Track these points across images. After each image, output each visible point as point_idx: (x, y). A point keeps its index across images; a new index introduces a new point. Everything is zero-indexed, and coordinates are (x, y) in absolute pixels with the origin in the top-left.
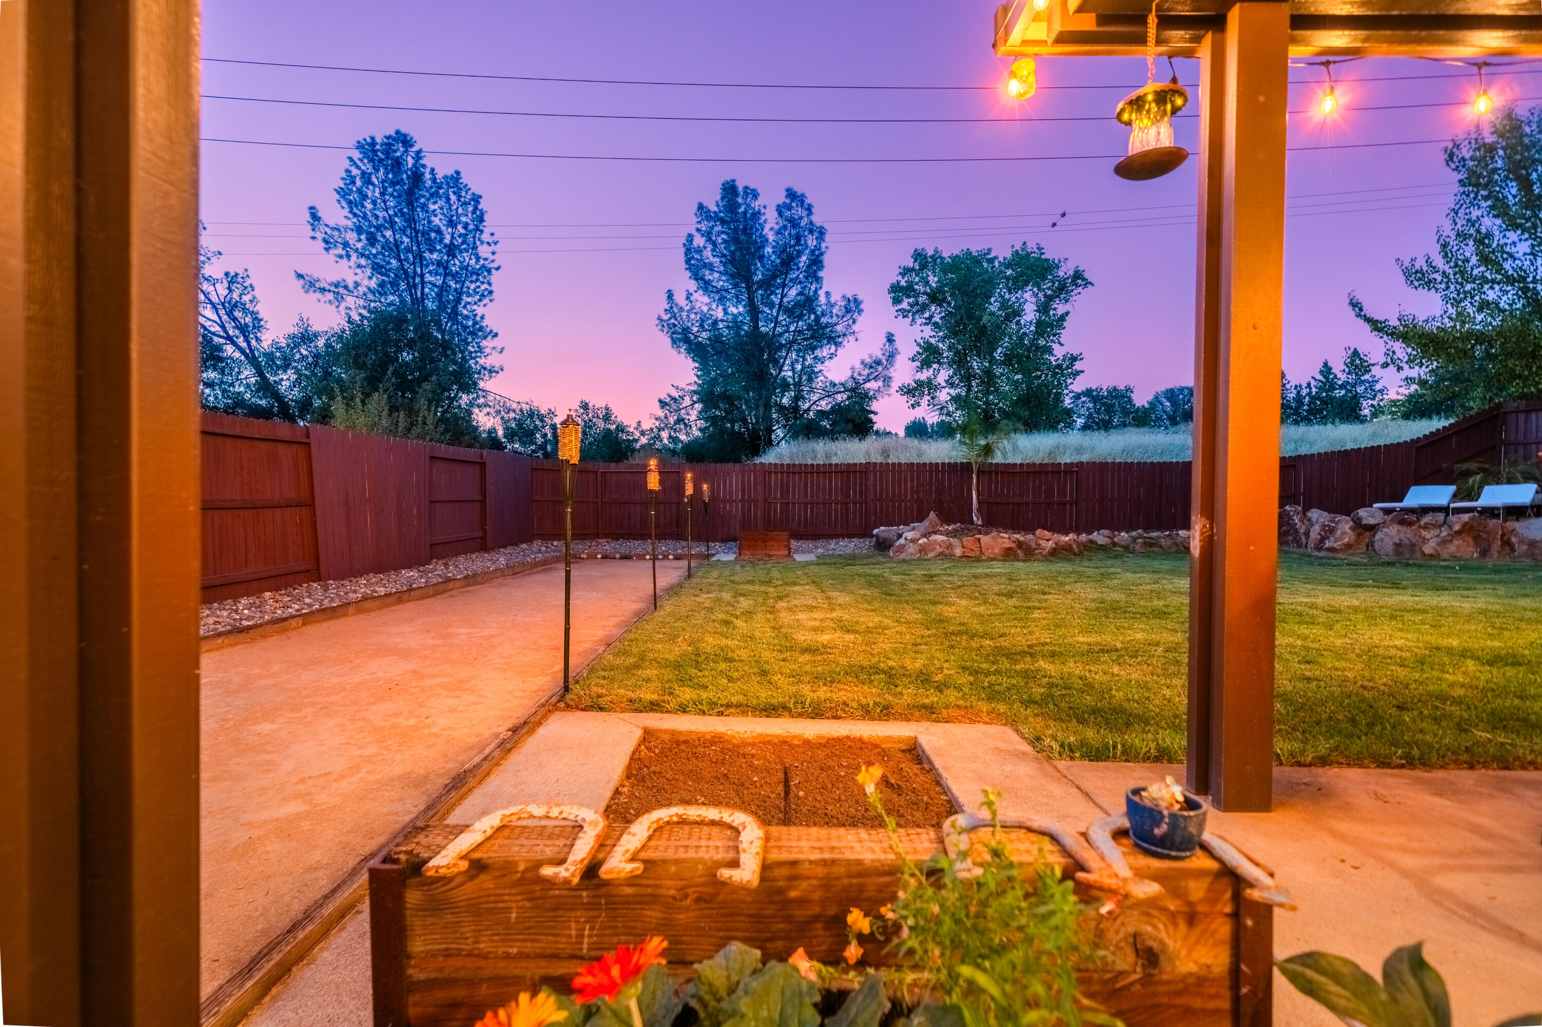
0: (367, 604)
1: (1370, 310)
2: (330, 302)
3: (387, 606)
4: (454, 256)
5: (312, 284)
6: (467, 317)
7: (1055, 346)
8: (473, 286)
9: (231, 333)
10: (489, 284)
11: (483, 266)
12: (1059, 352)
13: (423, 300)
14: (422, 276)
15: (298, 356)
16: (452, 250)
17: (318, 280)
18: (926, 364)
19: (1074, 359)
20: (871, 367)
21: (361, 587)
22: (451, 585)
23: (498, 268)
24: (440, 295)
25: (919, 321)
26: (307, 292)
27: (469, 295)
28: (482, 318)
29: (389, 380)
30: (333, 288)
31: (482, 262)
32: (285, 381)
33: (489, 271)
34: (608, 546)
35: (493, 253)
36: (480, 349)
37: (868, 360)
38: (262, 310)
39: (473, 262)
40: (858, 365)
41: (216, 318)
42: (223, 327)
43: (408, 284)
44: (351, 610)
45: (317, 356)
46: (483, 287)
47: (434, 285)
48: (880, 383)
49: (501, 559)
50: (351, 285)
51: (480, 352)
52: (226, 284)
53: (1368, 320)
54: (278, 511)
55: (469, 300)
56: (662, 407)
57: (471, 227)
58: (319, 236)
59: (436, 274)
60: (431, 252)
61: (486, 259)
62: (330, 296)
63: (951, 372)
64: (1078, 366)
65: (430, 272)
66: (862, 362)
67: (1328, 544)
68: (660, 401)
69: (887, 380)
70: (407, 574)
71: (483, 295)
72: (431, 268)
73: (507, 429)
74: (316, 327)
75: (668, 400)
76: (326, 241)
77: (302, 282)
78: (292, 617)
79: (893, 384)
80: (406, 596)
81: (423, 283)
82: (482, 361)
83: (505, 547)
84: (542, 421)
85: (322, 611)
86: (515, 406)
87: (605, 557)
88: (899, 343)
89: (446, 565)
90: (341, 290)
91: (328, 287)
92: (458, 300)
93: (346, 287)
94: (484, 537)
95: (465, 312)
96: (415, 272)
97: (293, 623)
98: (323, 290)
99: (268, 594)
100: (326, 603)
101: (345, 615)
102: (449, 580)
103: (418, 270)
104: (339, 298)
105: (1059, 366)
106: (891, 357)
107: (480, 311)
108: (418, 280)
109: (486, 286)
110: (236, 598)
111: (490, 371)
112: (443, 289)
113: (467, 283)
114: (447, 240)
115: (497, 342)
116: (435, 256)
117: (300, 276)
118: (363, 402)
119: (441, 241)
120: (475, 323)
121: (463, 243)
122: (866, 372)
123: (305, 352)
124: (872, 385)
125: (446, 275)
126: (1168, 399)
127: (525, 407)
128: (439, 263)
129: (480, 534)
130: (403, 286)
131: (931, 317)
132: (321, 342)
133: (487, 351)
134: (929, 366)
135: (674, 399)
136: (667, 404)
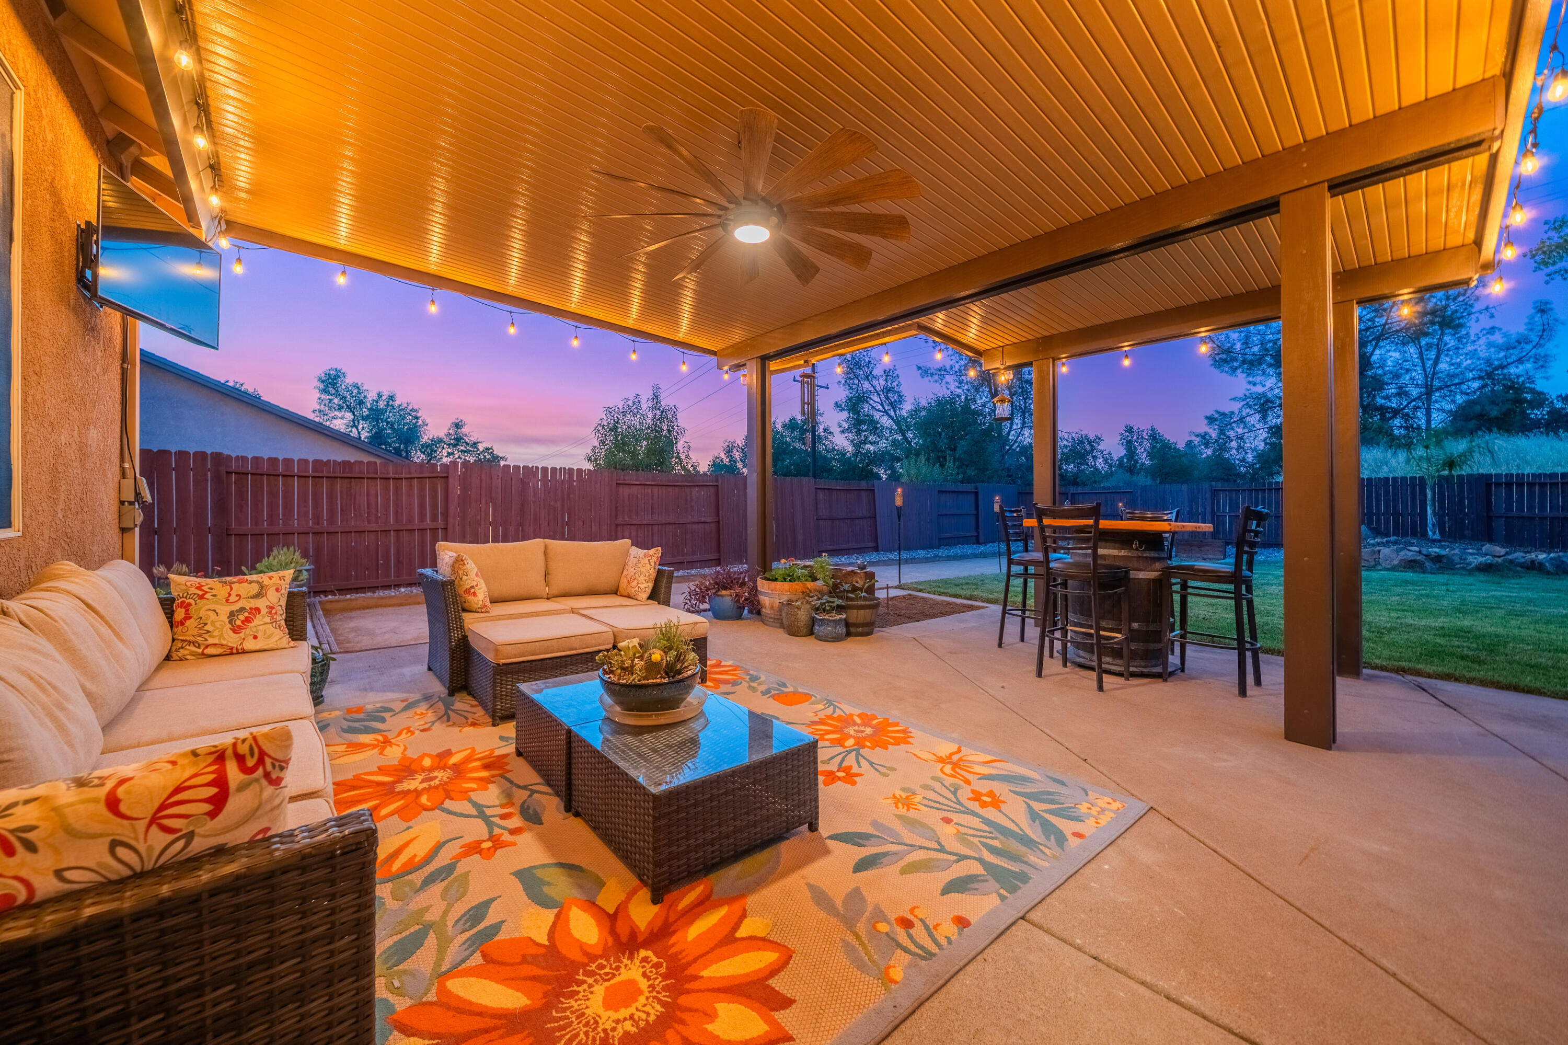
2: (937, 381)
5: (926, 372)
9: (886, 408)
17: (930, 369)
26: (923, 377)
29: (942, 441)
38: (903, 390)
41: (878, 400)
42: (882, 405)
49: (981, 549)
50: (948, 368)
52: (884, 378)
54: (861, 520)
56: (1211, 423)
62: (936, 377)
68: (1207, 418)
70: (920, 551)
75: (1216, 416)
77: (920, 371)
84: (1092, 445)
90: (943, 373)
91: (935, 372)
93: (945, 370)
94: (977, 537)
98: (932, 374)
104: (942, 377)
110: (843, 555)
117: (919, 368)
129: (975, 534)
135: (1224, 414)
136: (1216, 420)
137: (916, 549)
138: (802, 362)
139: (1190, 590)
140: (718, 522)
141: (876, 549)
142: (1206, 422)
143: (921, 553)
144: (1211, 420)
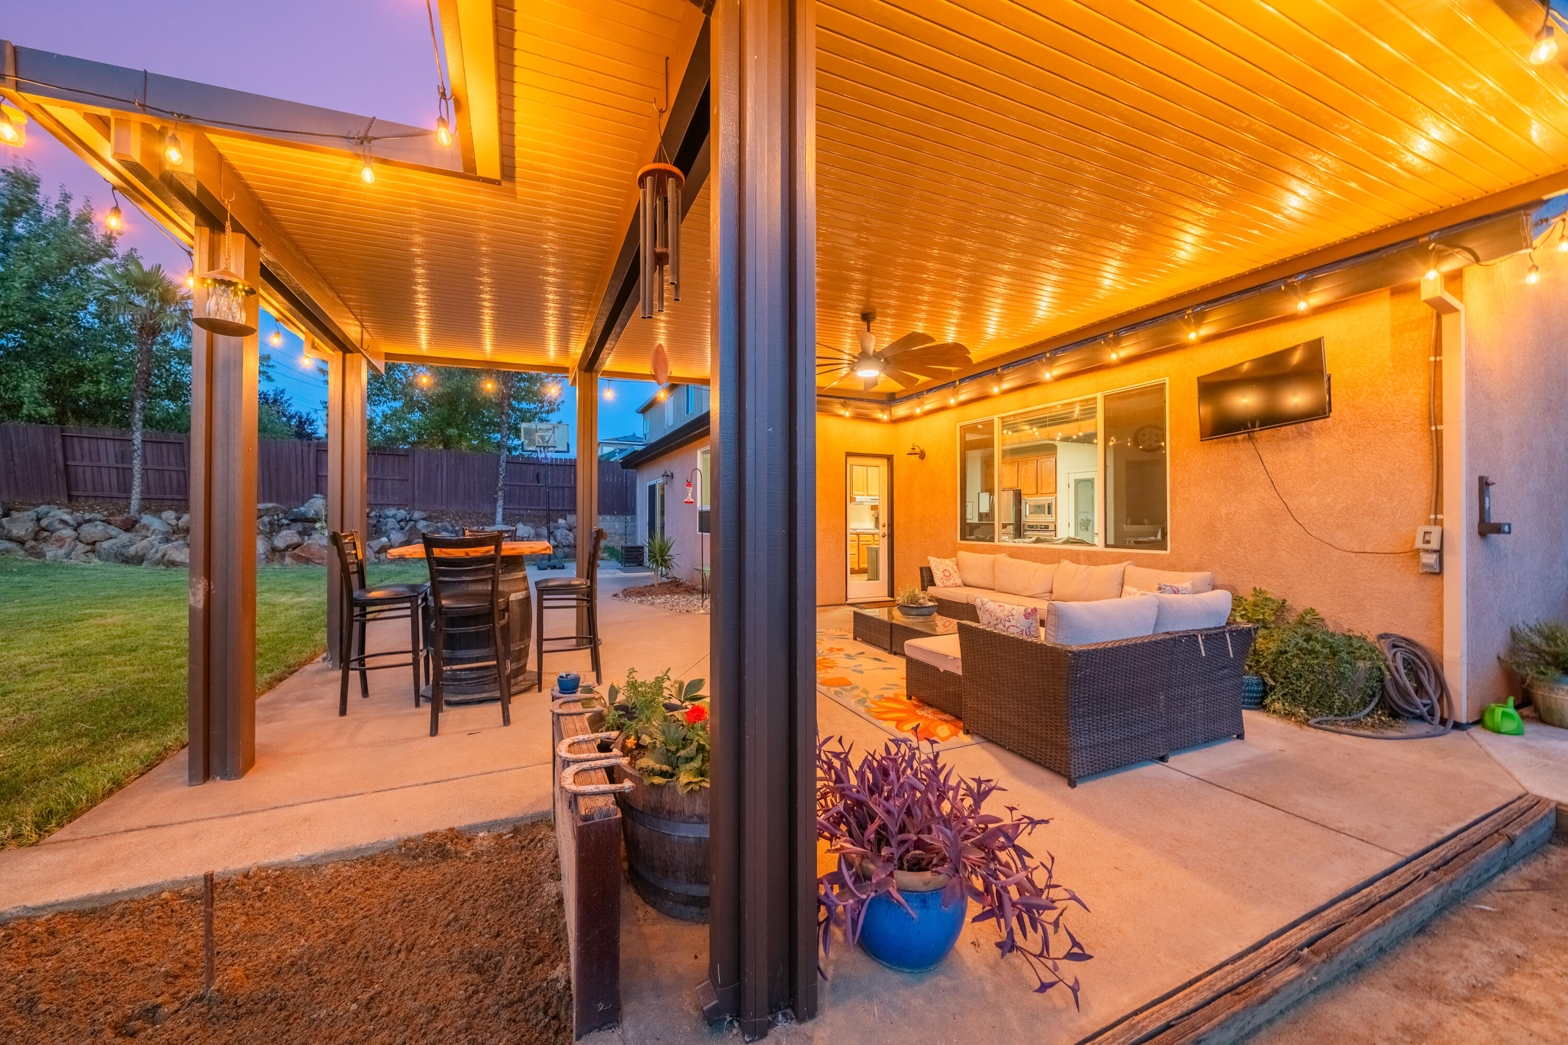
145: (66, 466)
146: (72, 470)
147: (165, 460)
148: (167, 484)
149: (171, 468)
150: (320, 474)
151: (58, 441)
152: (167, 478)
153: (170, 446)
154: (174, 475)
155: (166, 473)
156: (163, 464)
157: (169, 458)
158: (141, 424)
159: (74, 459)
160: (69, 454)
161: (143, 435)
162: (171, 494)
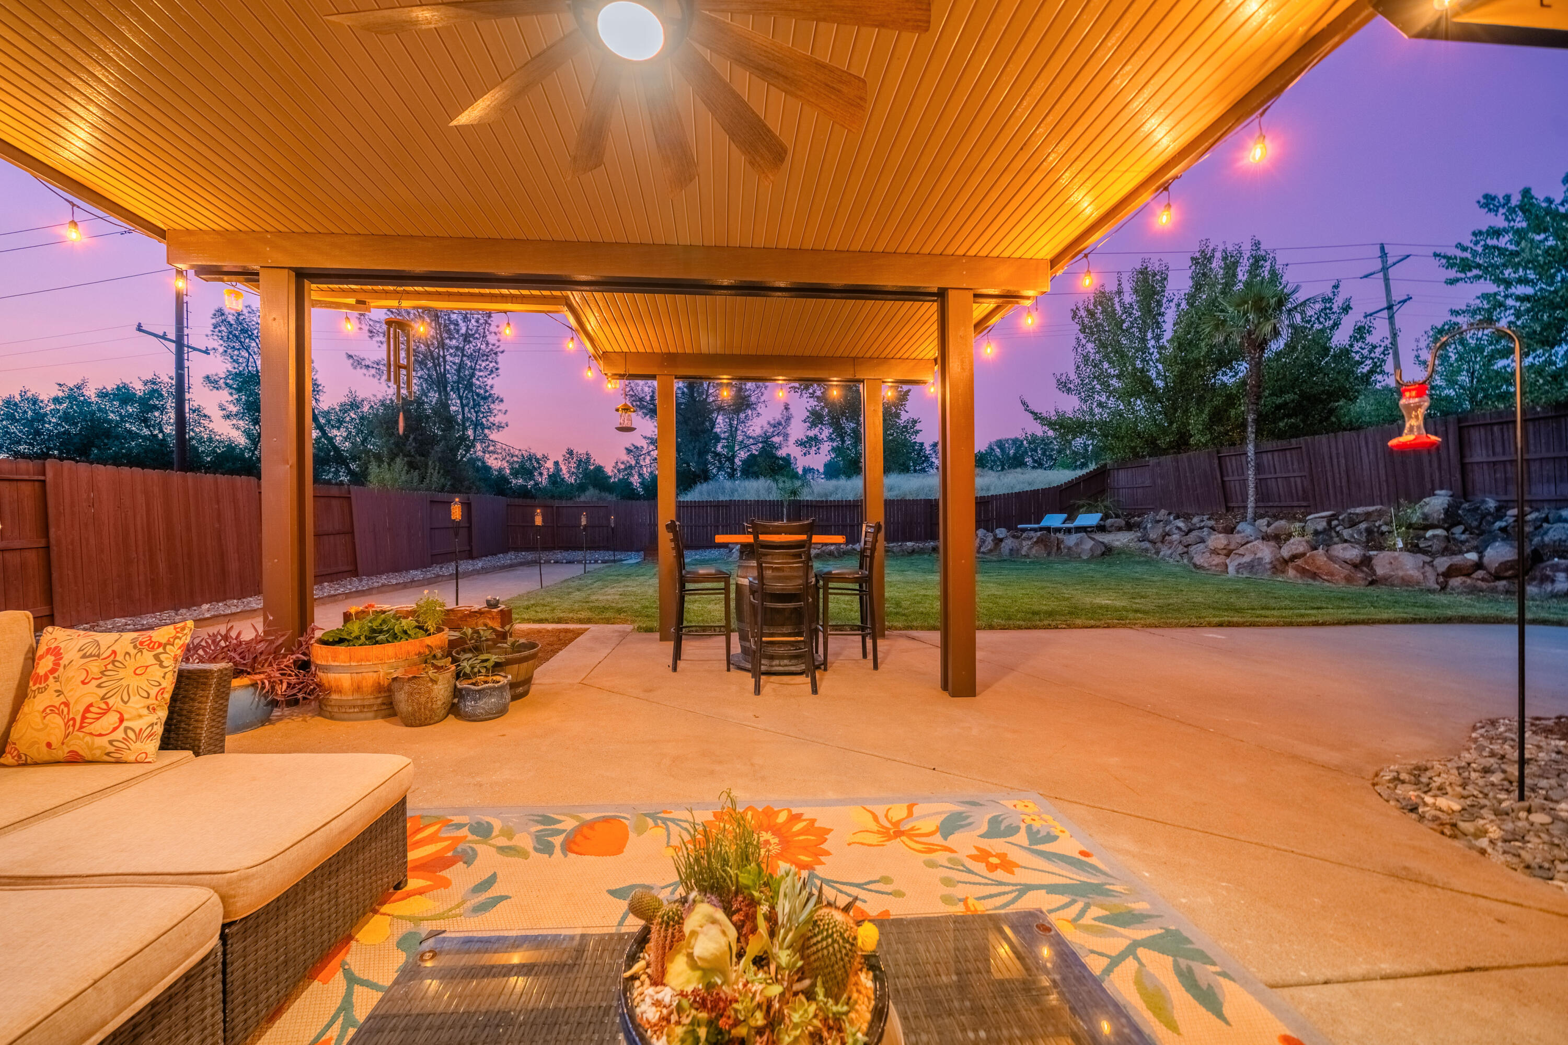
0: (383, 589)
1: (1032, 407)
2: (374, 376)
3: (397, 590)
4: (470, 342)
5: (359, 363)
6: (480, 387)
7: (903, 413)
8: (484, 364)
10: (496, 363)
11: (492, 350)
12: (904, 417)
13: (445, 375)
14: (444, 357)
15: (348, 419)
16: (467, 338)
17: (364, 359)
18: (813, 425)
19: (915, 422)
20: (775, 427)
21: (383, 579)
22: (440, 579)
23: (502, 352)
24: (458, 371)
25: (805, 396)
26: (355, 368)
27: (480, 370)
28: (492, 387)
29: (410, 444)
30: (375, 366)
31: (491, 347)
32: (338, 435)
33: (496, 353)
34: (559, 555)
35: (499, 341)
36: (490, 411)
37: (772, 422)
39: (483, 347)
40: (766, 427)
43: (434, 363)
44: (374, 592)
45: (362, 418)
46: (491, 365)
47: (454, 363)
48: (781, 438)
49: (479, 564)
51: (491, 412)
53: (1032, 413)
54: (332, 537)
55: (481, 374)
56: (628, 454)
57: (481, 321)
58: (366, 328)
59: (455, 356)
60: (451, 339)
61: (494, 345)
62: (373, 371)
63: (831, 431)
64: (918, 427)
65: (451, 354)
66: (769, 423)
67: (982, 550)
68: (627, 449)
69: (786, 436)
70: (413, 572)
71: (492, 371)
72: (452, 351)
73: (512, 469)
74: (361, 395)
76: (371, 332)
77: (351, 361)
78: (339, 594)
79: (790, 439)
80: (409, 585)
81: (445, 361)
82: (491, 419)
83: (487, 556)
84: (538, 463)
85: (357, 592)
86: (517, 453)
87: (556, 562)
88: (793, 410)
89: (441, 568)
90: (381, 367)
91: (371, 365)
92: (472, 375)
94: (470, 551)
95: (478, 383)
96: (439, 354)
97: (340, 597)
99: (326, 584)
100: (360, 588)
101: (370, 594)
102: (438, 576)
103: (441, 353)
104: (380, 373)
105: (905, 427)
106: (788, 419)
107: (490, 382)
108: (441, 359)
109: (494, 364)
111: (499, 427)
112: (461, 366)
113: (479, 362)
114: (463, 331)
115: (502, 407)
116: (454, 342)
117: (350, 356)
118: (389, 465)
119: (458, 331)
120: (486, 391)
121: (476, 333)
122: (772, 430)
123: (354, 416)
124: (776, 439)
125: (463, 355)
126: (999, 447)
127: (526, 454)
128: (457, 348)
129: (468, 548)
130: (430, 364)
131: (814, 392)
132: (366, 409)
133: (495, 411)
134: (816, 426)
135: (637, 448)
136: (631, 451)
137: (407, 569)
138: (352, 301)
139: (830, 591)
140: (47, 548)
141: (355, 573)
142: (625, 451)
143: (417, 574)
144: (629, 451)
145: (1223, 482)
146: (1228, 483)
147: (1290, 467)
148: (1294, 491)
149: (1295, 474)
150: (1468, 460)
151: (1216, 461)
152: (1293, 484)
153: (1293, 452)
154: (1299, 480)
155: (1292, 480)
156: (1289, 471)
157: (1293, 464)
158: (1253, 436)
159: (1228, 476)
160: (1225, 473)
161: (1256, 446)
162: (1298, 500)
